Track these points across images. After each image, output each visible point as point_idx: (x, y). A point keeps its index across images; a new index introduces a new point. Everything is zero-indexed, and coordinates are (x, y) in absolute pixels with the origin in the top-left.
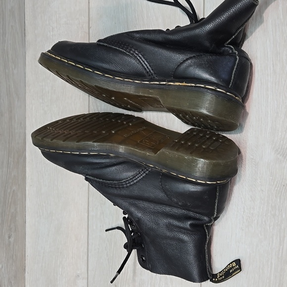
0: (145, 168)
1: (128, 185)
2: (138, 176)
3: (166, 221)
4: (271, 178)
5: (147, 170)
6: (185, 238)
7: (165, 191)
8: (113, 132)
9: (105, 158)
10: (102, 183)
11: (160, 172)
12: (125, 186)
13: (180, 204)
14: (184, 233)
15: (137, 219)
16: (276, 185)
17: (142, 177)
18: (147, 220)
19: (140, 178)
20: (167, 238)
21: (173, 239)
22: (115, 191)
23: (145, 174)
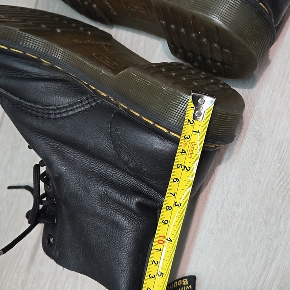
0: (93, 97)
1: (58, 116)
2: (78, 106)
3: (101, 189)
4: (279, 165)
5: (95, 101)
6: (124, 222)
7: (113, 139)
8: (59, 31)
9: (33, 66)
10: (18, 103)
11: (114, 109)
12: (53, 117)
13: (131, 165)
14: (124, 215)
15: (57, 175)
16: (283, 178)
17: (83, 109)
18: (72, 179)
19: (80, 110)
20: (96, 215)
21: (105, 219)
22: (35, 123)
23: (89, 106)
